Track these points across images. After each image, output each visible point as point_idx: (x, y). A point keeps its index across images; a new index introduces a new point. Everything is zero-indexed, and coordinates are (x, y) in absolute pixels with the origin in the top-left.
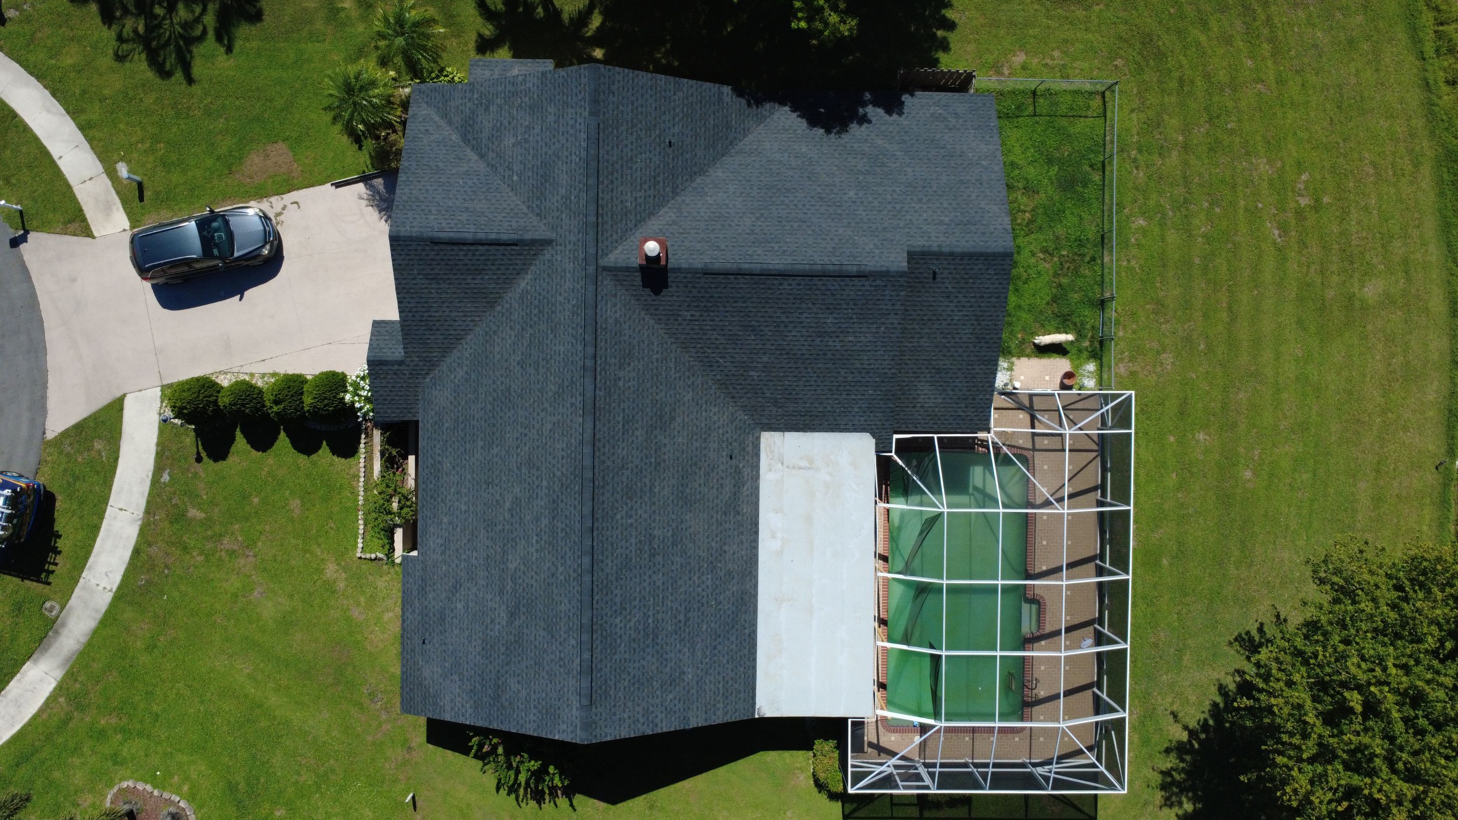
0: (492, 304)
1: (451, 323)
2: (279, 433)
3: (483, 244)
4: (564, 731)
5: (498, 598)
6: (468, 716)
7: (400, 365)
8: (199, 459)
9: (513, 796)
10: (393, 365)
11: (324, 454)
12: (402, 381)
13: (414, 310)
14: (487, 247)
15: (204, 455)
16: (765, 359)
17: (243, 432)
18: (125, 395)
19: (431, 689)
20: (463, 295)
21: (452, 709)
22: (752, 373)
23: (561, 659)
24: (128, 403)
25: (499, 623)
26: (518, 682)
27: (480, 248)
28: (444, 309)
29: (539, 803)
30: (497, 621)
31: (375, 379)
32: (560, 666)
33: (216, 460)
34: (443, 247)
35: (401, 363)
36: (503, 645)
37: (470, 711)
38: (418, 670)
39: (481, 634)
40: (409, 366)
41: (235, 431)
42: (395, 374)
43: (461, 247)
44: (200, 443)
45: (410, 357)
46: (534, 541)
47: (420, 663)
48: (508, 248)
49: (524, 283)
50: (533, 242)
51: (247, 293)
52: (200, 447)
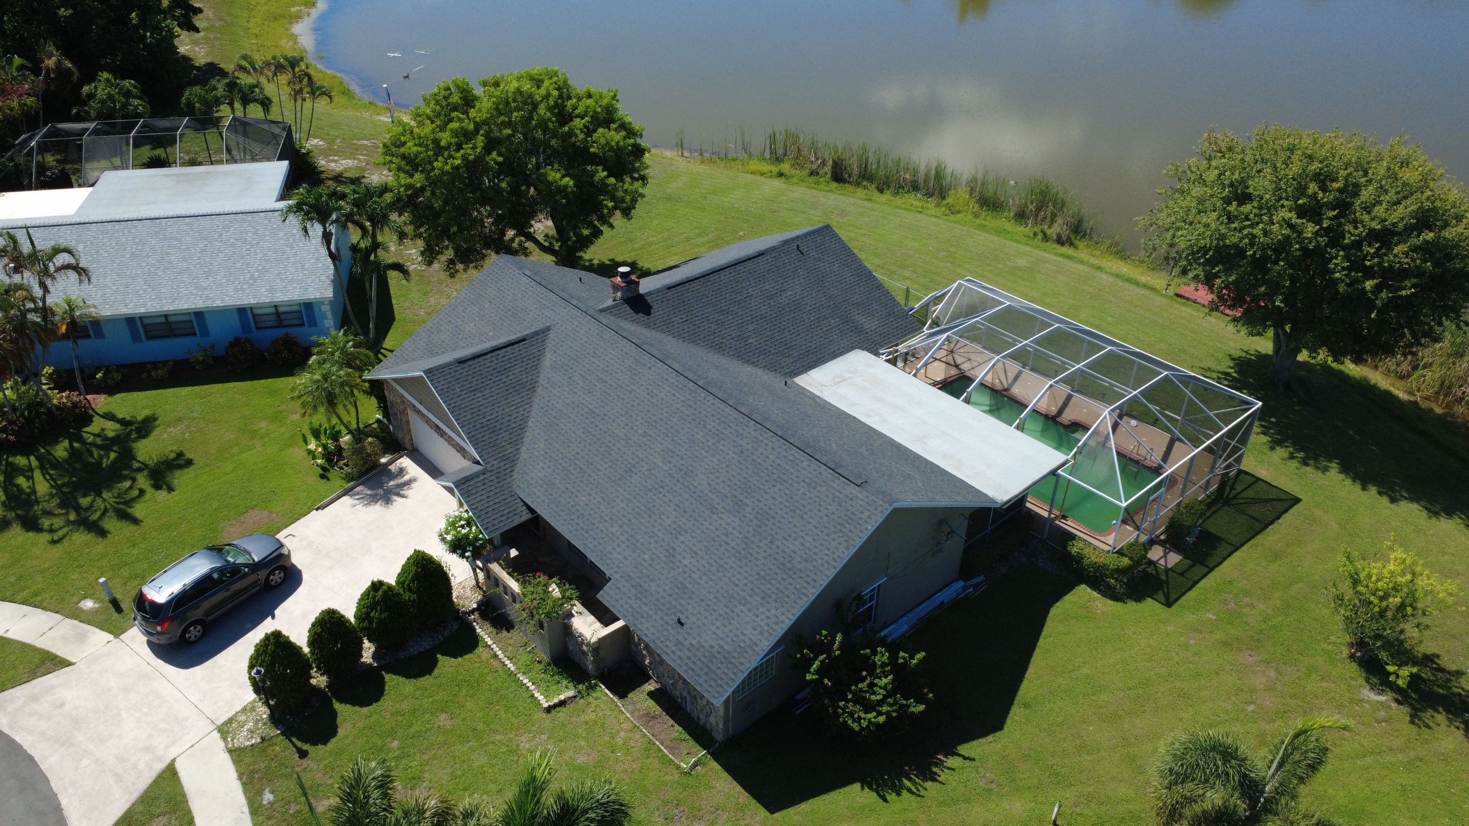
0: (532, 389)
1: (508, 418)
2: (384, 678)
3: (500, 349)
4: (869, 517)
5: (715, 517)
6: (782, 618)
7: (484, 474)
8: (303, 754)
9: (905, 793)
10: (478, 476)
11: (445, 664)
12: (492, 488)
13: (472, 420)
14: (504, 350)
15: (306, 747)
16: (750, 328)
17: (341, 701)
18: (174, 761)
19: (726, 647)
20: (505, 393)
21: (761, 633)
22: (751, 341)
23: (809, 484)
24: (179, 766)
25: (734, 528)
26: (795, 539)
27: (499, 352)
28: (497, 410)
29: (934, 780)
30: (730, 529)
31: (468, 496)
32: (814, 488)
33: (324, 740)
34: (470, 363)
35: (484, 472)
36: (754, 536)
37: (778, 613)
38: (698, 650)
39: (727, 554)
40: (491, 471)
41: (332, 705)
42: (484, 484)
43: (484, 357)
44: (294, 740)
45: (489, 462)
46: (705, 454)
47: (694, 642)
48: (521, 344)
49: (548, 360)
50: (537, 333)
51: (277, 612)
52: (299, 744)
